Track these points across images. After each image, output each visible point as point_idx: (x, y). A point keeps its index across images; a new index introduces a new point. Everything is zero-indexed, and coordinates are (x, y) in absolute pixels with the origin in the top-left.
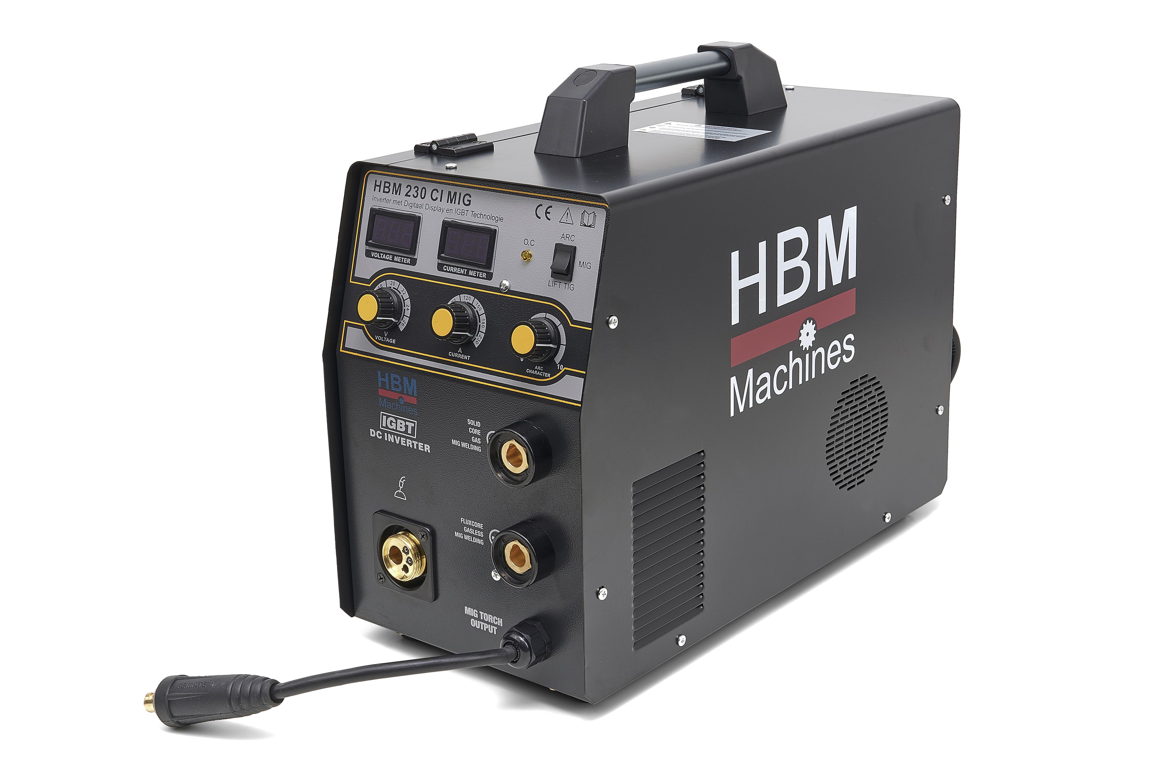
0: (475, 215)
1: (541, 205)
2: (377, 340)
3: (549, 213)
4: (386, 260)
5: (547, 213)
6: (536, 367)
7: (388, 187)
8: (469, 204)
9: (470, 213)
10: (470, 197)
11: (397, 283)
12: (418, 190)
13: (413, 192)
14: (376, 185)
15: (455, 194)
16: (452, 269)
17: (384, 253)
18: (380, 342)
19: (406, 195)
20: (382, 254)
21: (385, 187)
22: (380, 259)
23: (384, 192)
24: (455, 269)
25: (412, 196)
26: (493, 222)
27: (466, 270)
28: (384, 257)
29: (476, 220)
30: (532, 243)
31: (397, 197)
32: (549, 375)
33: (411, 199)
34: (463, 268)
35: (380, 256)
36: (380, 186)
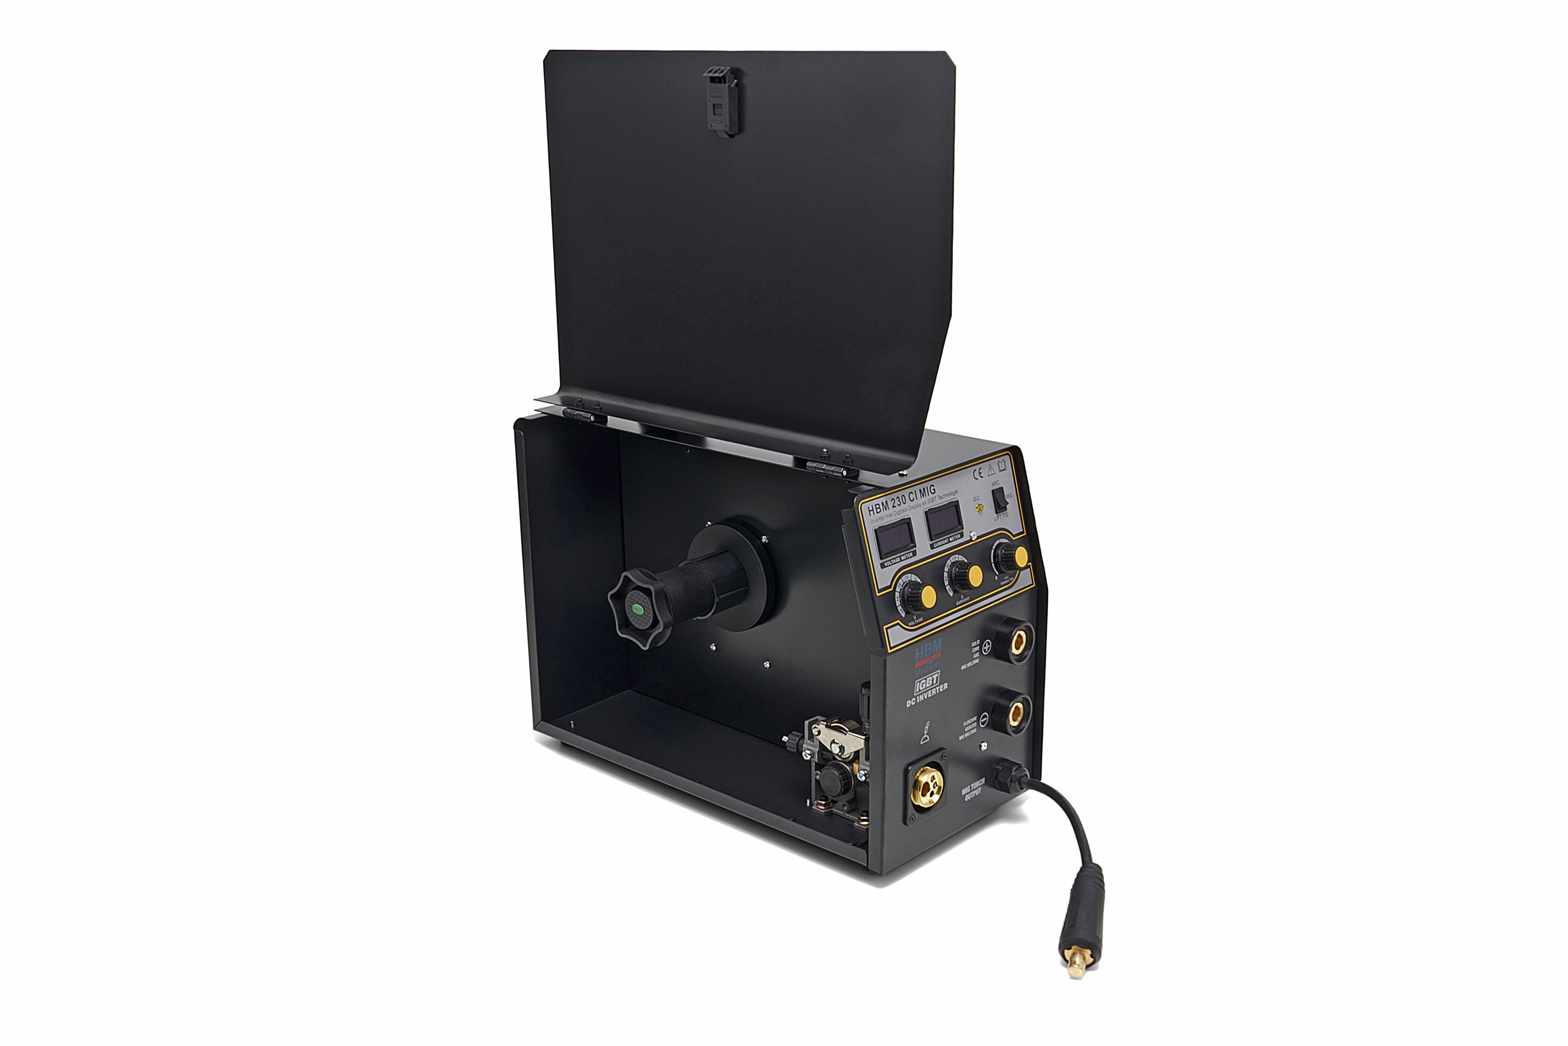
0: (941, 498)
1: (975, 470)
2: (911, 626)
3: (981, 473)
4: (896, 563)
5: (980, 473)
6: (1005, 578)
7: (879, 508)
8: (935, 492)
9: (937, 498)
10: (933, 486)
11: (909, 575)
12: (899, 499)
13: (897, 502)
14: (870, 511)
15: (924, 489)
16: (939, 544)
17: (893, 559)
18: (914, 626)
19: (894, 507)
20: (892, 561)
21: (876, 509)
22: (892, 564)
23: (877, 513)
24: (941, 543)
25: (897, 506)
26: (953, 497)
27: (947, 539)
28: (894, 562)
29: (943, 500)
30: (978, 498)
31: (887, 512)
32: (1013, 578)
33: (898, 508)
34: (945, 539)
35: (891, 562)
36: (873, 510)
